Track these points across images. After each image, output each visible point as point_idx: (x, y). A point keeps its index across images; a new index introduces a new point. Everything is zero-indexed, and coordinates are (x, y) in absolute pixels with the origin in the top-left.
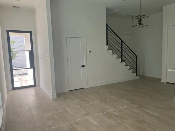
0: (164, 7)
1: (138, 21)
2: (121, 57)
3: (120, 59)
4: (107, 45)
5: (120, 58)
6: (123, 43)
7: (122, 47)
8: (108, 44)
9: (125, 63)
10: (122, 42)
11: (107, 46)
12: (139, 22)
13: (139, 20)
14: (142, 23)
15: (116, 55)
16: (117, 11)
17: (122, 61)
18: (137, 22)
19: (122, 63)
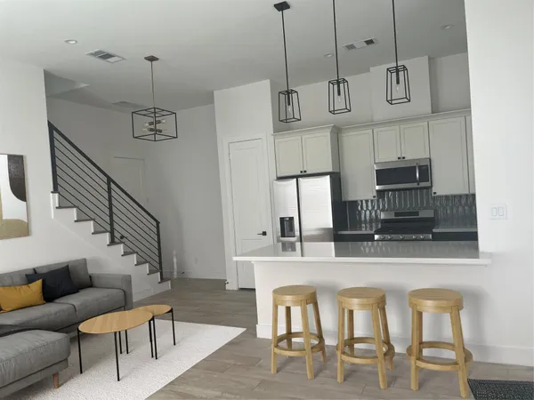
0: (215, 93)
1: (151, 124)
2: (108, 228)
3: (108, 235)
4: (55, 190)
5: (106, 231)
6: (113, 186)
7: (110, 196)
8: (59, 188)
9: (122, 245)
10: (110, 180)
11: (57, 195)
12: (152, 127)
13: (152, 120)
14: (160, 131)
15: (92, 222)
16: (83, 85)
17: (113, 242)
18: (147, 124)
19: (114, 247)
